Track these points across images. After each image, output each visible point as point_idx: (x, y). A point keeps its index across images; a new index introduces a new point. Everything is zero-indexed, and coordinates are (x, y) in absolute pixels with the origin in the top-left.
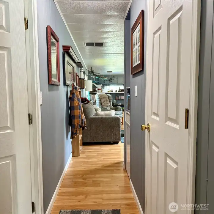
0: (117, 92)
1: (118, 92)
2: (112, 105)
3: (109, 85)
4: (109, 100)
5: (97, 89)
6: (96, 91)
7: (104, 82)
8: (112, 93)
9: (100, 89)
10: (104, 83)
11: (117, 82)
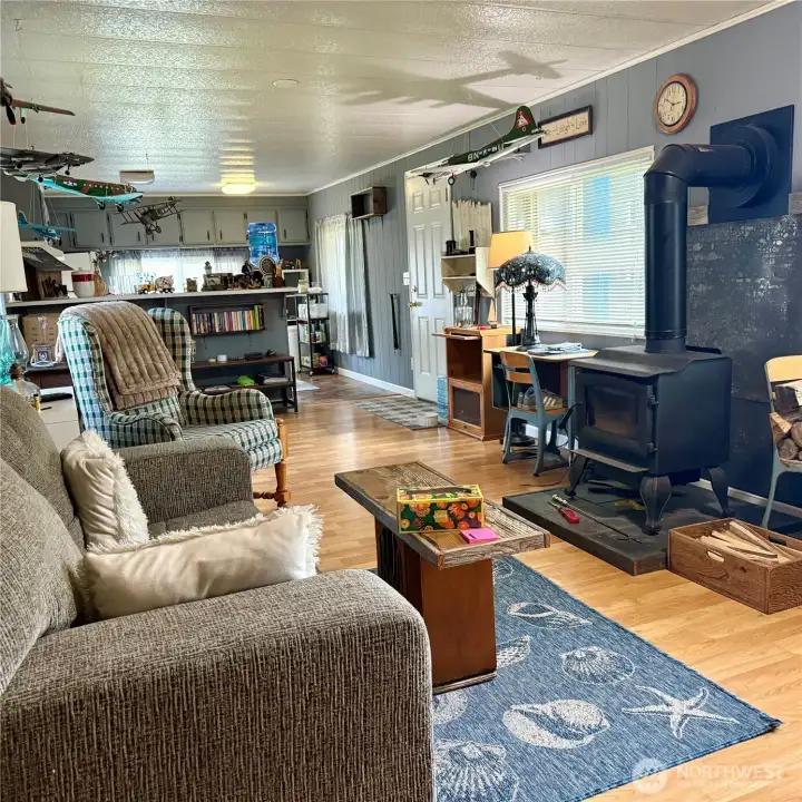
0: (199, 292)
1: (205, 288)
2: (192, 386)
3: (136, 254)
4: (166, 354)
5: (66, 279)
6: (64, 290)
7: (107, 239)
8: (164, 295)
9: (89, 278)
10: (106, 247)
11: (181, 239)
